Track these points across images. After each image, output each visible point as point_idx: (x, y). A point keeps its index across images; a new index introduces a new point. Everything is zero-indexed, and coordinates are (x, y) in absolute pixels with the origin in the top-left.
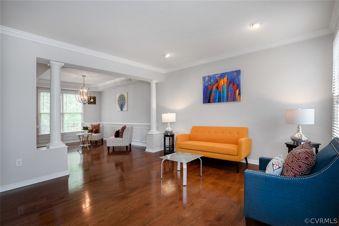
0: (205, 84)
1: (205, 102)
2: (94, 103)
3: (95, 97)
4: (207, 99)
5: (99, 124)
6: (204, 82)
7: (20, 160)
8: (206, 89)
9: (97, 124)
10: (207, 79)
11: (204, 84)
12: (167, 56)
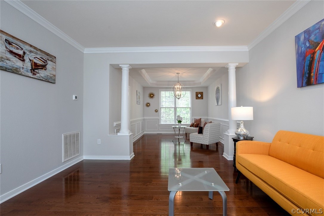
0: (300, 48)
1: (300, 85)
2: (202, 98)
3: (203, 92)
4: (304, 78)
5: (201, 119)
6: (298, 47)
7: (100, 140)
8: (302, 58)
9: (199, 119)
10: (302, 38)
11: (298, 49)
12: (219, 23)
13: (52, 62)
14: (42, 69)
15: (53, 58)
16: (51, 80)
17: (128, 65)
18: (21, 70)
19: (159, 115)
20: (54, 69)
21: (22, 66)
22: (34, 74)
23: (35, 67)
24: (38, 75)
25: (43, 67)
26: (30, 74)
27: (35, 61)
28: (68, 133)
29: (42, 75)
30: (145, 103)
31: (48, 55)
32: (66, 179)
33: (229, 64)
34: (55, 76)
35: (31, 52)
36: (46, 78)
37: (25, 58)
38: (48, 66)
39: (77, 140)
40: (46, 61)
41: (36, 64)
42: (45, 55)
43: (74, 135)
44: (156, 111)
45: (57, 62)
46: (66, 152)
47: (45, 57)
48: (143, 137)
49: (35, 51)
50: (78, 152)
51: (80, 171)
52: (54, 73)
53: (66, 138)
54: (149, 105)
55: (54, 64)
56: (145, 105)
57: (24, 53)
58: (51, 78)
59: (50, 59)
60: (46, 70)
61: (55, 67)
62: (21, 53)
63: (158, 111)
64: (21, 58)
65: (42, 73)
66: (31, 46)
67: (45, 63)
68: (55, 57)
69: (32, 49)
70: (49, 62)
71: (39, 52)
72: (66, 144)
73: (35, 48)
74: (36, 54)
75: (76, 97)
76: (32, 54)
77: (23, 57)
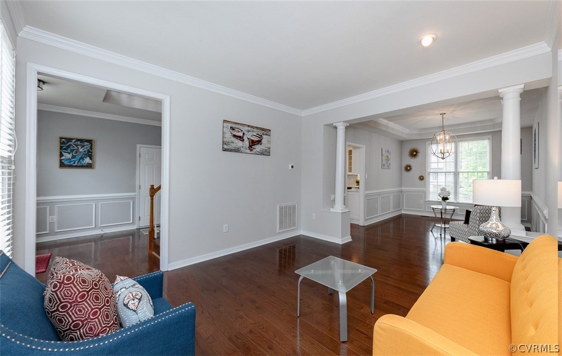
7: (314, 215)
13: (267, 136)
14: (258, 144)
15: (267, 131)
16: (266, 153)
17: (342, 123)
18: (242, 149)
19: (426, 186)
20: (269, 142)
21: (242, 145)
22: (251, 150)
23: (253, 143)
24: (254, 150)
25: (259, 142)
26: (248, 151)
27: (252, 138)
28: (284, 205)
29: (258, 150)
30: (404, 165)
31: (263, 130)
32: (281, 252)
33: (500, 91)
34: (270, 148)
35: (249, 131)
36: (261, 152)
37: (244, 138)
38: (263, 141)
39: (294, 212)
40: (262, 136)
41: (252, 141)
42: (261, 131)
43: (290, 207)
44: (422, 178)
45: (271, 135)
46: (281, 222)
47: (260, 132)
48: (399, 219)
49: (252, 129)
50: (294, 225)
51: (296, 246)
52: (269, 146)
53: (281, 209)
54: (409, 168)
55: (269, 137)
56: (403, 169)
57: (244, 134)
58: (266, 150)
59: (265, 133)
60: (261, 144)
61: (269, 140)
62: (241, 134)
63: (424, 179)
64: (241, 138)
65: (258, 148)
66: (249, 126)
67: (260, 138)
68: (270, 130)
69: (250, 129)
70: (264, 137)
71: (255, 130)
72: (281, 215)
73: (252, 127)
74: (253, 131)
75: (292, 167)
76: (250, 133)
77: (243, 137)
